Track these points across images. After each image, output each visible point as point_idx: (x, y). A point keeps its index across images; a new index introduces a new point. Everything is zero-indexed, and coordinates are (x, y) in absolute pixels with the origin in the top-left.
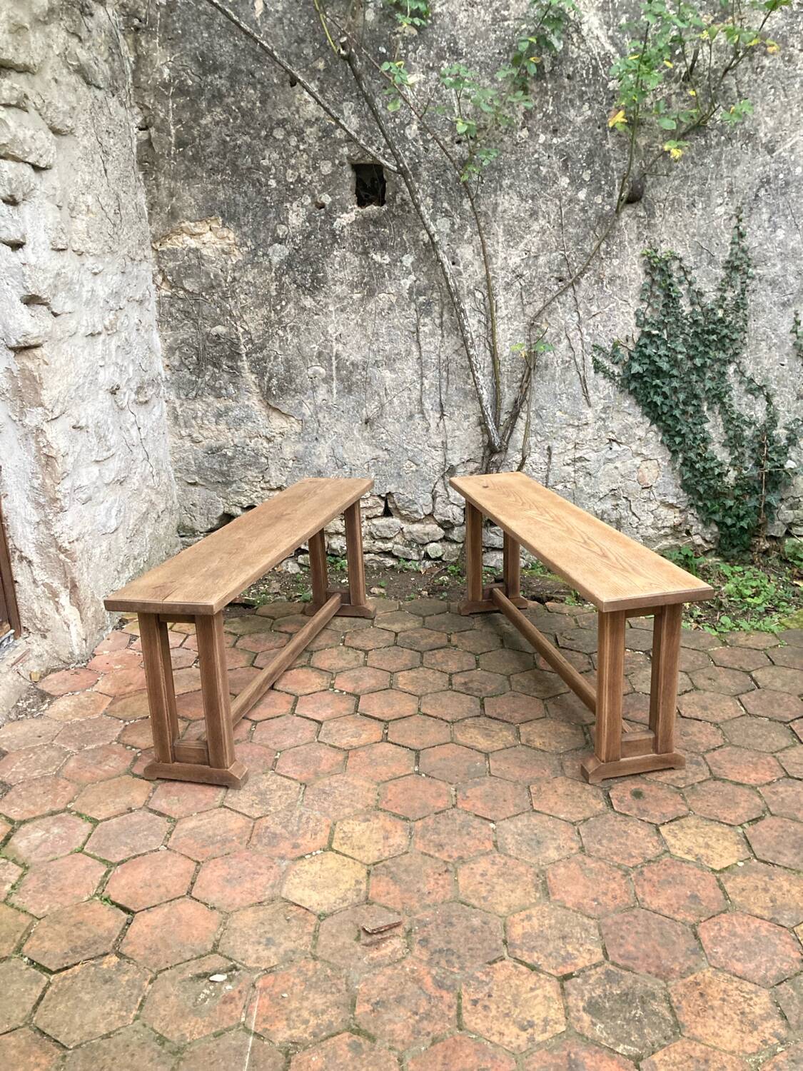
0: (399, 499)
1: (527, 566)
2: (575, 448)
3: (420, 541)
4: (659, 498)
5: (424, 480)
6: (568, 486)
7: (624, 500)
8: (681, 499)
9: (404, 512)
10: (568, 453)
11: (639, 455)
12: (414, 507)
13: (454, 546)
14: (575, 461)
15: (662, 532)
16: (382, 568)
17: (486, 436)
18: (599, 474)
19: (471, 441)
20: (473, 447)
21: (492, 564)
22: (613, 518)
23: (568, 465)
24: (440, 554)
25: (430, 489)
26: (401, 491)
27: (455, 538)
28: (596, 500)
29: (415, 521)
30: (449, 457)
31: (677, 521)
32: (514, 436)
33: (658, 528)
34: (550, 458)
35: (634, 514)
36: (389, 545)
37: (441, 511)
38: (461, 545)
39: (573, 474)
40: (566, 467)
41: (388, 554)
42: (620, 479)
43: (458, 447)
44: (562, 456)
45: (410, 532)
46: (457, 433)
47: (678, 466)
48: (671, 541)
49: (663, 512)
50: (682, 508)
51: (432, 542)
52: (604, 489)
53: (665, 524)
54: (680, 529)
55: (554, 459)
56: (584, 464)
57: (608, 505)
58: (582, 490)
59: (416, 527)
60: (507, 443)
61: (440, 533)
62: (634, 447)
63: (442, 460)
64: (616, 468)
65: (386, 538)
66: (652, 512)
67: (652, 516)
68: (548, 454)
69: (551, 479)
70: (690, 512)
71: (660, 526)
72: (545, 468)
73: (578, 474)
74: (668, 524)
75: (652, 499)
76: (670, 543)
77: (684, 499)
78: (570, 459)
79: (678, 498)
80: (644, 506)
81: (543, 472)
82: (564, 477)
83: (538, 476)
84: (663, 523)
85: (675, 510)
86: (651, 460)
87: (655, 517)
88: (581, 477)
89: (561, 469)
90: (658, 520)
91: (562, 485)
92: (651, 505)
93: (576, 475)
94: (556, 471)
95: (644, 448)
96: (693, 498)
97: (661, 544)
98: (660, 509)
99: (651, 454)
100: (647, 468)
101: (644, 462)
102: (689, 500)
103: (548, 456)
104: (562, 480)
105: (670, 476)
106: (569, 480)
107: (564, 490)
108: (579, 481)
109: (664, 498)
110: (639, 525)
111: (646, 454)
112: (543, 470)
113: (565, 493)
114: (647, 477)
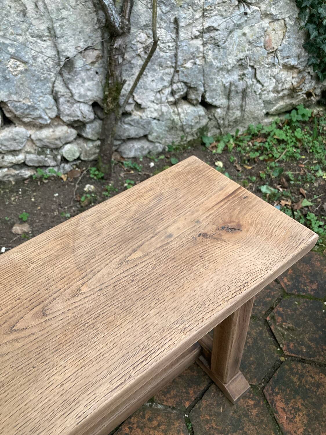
0: (16, 107)
1: (164, 149)
2: (203, 16)
3: (52, 146)
4: (282, 62)
5: (39, 80)
6: (198, 62)
7: (250, 69)
8: (302, 60)
9: (26, 120)
10: (196, 23)
11: (266, 15)
12: (38, 113)
13: (91, 145)
14: (202, 32)
15: (281, 94)
16: (20, 181)
17: (101, 13)
18: (226, 43)
19: (85, 23)
20: (88, 29)
21: (132, 154)
22: (240, 89)
23: (196, 37)
24: (77, 155)
25: (49, 90)
26: (14, 97)
27: (90, 136)
28: (224, 73)
29: (41, 127)
30: (62, 46)
31: (295, 82)
32: (135, 8)
34: (177, 33)
35: (258, 81)
36: (21, 157)
37: (67, 112)
38: (98, 143)
39: (201, 48)
40: (194, 41)
41: (24, 165)
42: (248, 46)
43: (69, 33)
44: (189, 28)
45: (40, 140)
46: (65, 13)
47: (303, 24)
48: (288, 101)
49: (284, 75)
50: (301, 68)
51: (67, 143)
52: (232, 61)
53: (284, 87)
54: (298, 89)
55: (180, 33)
56: (212, 34)
57: (234, 77)
58: (211, 65)
59: (45, 133)
60: (129, 20)
61: (73, 132)
62: (263, 7)
63: (54, 53)
64: (244, 34)
65: (14, 151)
66: (274, 76)
67: (274, 81)
68: (175, 28)
69: (180, 58)
70: (307, 71)
71: (280, 89)
72: (173, 46)
73: (207, 47)
74: (287, 86)
75: (276, 63)
76: (286, 103)
77: (305, 58)
78: (198, 31)
79: (299, 59)
80: (268, 72)
81: (171, 50)
82: (193, 53)
83: (167, 56)
84: (282, 85)
85: (295, 70)
86: (278, 20)
87: (277, 81)
88: (210, 50)
89: (189, 44)
90: (279, 84)
91: (192, 63)
92: (274, 70)
93: (205, 49)
94: (185, 48)
95: (274, 6)
96: (314, 57)
97: (278, 105)
98: (282, 72)
99: (280, 13)
100: (274, 30)
101: (272, 24)
102: (309, 60)
103: (175, 31)
104: (192, 57)
105: (294, 36)
106: (197, 55)
107: (194, 67)
108: (208, 55)
109: (286, 60)
110: (263, 91)
111: (274, 14)
112: (171, 48)
113: (195, 71)
114: (273, 41)
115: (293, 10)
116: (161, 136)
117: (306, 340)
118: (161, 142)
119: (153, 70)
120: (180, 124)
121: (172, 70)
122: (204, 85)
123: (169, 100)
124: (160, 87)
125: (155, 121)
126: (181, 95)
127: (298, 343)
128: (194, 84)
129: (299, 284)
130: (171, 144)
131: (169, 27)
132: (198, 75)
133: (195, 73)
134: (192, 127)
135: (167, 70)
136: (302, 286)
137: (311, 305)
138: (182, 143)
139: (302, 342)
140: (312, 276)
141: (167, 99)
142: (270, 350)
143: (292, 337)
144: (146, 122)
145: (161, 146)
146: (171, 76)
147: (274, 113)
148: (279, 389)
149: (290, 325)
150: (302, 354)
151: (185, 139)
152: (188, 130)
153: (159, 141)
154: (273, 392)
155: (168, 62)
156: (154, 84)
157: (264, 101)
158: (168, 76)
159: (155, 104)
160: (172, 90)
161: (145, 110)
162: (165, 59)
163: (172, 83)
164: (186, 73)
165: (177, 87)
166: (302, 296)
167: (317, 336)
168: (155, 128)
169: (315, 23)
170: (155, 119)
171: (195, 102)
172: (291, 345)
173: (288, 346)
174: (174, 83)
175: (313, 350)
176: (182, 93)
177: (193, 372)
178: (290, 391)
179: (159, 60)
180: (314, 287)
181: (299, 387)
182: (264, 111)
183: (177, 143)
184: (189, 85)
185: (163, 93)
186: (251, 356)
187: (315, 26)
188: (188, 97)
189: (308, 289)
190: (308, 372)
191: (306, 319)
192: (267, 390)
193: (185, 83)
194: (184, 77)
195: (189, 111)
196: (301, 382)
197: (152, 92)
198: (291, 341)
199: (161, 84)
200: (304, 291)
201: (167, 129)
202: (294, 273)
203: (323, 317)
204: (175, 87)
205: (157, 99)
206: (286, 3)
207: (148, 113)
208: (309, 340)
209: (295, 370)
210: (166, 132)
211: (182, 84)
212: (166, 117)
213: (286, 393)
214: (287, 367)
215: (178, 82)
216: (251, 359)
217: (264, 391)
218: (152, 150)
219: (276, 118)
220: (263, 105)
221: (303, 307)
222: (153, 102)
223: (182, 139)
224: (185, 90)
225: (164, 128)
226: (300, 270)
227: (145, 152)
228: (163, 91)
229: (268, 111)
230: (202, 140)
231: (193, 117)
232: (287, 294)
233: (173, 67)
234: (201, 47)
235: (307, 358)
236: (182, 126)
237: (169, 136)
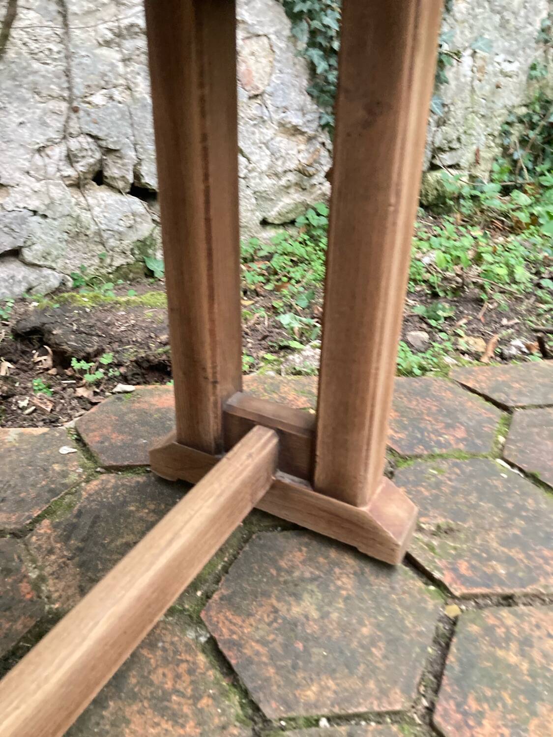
4: (276, 117)
6: (117, 95)
8: (309, 117)
10: (103, 13)
14: (119, 35)
15: (283, 182)
23: (108, 43)
31: (304, 158)
33: (276, 175)
34: (66, 25)
35: (240, 151)
39: (121, 68)
40: (104, 51)
44: (91, 21)
47: (301, 47)
48: (297, 197)
49: (283, 143)
50: (311, 133)
53: (286, 166)
54: (311, 170)
66: (266, 144)
67: (268, 153)
68: (59, 12)
69: (78, 81)
70: (320, 140)
71: (280, 170)
72: (59, 52)
73: (132, 68)
74: (292, 165)
75: (265, 118)
76: (294, 200)
77: (313, 115)
78: (111, 30)
79: (304, 114)
80: (253, 133)
81: (55, 60)
82: (103, 75)
83: (47, 71)
84: (284, 163)
85: (300, 137)
86: (259, 36)
87: (273, 154)
88: (139, 74)
89: (94, 55)
90: (277, 159)
91: (104, 95)
92: (265, 131)
93: (129, 70)
94: (84, 60)
95: (246, 7)
96: (327, 113)
97: (281, 204)
98: (278, 139)
99: (258, 22)
100: (253, 54)
101: (247, 41)
102: (320, 118)
103: (60, 19)
104: (103, 83)
105: (289, 71)
106: (115, 81)
107: (109, 105)
108: (136, 84)
109: (283, 115)
110: (250, 171)
111: (250, 22)
112: (56, 56)
113: (113, 114)
114: (254, 74)
115: (281, 22)
116: (55, 253)
117: (495, 545)
118: (54, 265)
119: (18, 98)
120: (93, 228)
121: (64, 106)
122: (135, 145)
123: (66, 174)
124: (41, 140)
125: (37, 218)
126: (91, 165)
127: (478, 557)
128: (114, 142)
129: (422, 434)
130: (78, 272)
131: (46, 8)
132: (119, 122)
133: (114, 118)
134: (120, 236)
135: (52, 105)
136: (432, 436)
137: (468, 470)
138: (104, 271)
139: (487, 552)
140: (445, 416)
141: (59, 170)
142: (409, 593)
143: (455, 549)
144: (15, 218)
145: (57, 274)
146: (63, 119)
147: (276, 222)
148: (478, 700)
149: (441, 521)
150: (501, 583)
151: (108, 261)
152: (112, 242)
153: (48, 263)
154: (465, 714)
155: (52, 86)
156: (25, 132)
157: (255, 193)
158: (55, 117)
159: (33, 179)
160: (69, 150)
161: (11, 190)
162: (43, 76)
163: (66, 135)
164: (94, 116)
165: (78, 146)
166: (441, 456)
167: (517, 532)
168: (39, 233)
169: (320, 47)
170: (35, 213)
171: (120, 184)
172: (463, 567)
173: (455, 570)
174: (71, 135)
175: (522, 566)
176: (92, 161)
177: (183, 726)
178: (513, 696)
179: (31, 78)
180: (461, 433)
181: (532, 674)
182: (259, 216)
183: (91, 271)
184: (103, 143)
185: (48, 156)
186: (361, 623)
187: (321, 53)
188: (106, 174)
189: (447, 441)
190: (538, 626)
191: (473, 498)
192: (446, 715)
193: (96, 138)
194: (92, 125)
195: (110, 202)
196: (532, 661)
197: (22, 151)
198: (459, 556)
199: (43, 134)
200: (439, 444)
201: (65, 236)
202: (403, 416)
203: (508, 488)
204: (73, 144)
205: (37, 169)
206: (267, 5)
207: (19, 197)
208: (502, 545)
209: (500, 631)
210: (64, 245)
211: (90, 140)
212: (60, 209)
213: (505, 705)
214: (474, 629)
215: (78, 135)
216: (365, 631)
217: (437, 719)
218: (34, 284)
219: (281, 231)
220: (254, 201)
221: (453, 477)
222: (28, 173)
223: (102, 260)
224: (98, 155)
225: (58, 235)
226: (414, 410)
227: (19, 290)
228: (48, 151)
229: (264, 214)
230: (146, 267)
231: (120, 215)
232: (405, 458)
233: (64, 99)
234: (120, 64)
235: (516, 591)
236: (98, 233)
237: (72, 255)
